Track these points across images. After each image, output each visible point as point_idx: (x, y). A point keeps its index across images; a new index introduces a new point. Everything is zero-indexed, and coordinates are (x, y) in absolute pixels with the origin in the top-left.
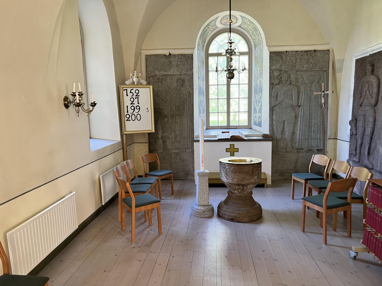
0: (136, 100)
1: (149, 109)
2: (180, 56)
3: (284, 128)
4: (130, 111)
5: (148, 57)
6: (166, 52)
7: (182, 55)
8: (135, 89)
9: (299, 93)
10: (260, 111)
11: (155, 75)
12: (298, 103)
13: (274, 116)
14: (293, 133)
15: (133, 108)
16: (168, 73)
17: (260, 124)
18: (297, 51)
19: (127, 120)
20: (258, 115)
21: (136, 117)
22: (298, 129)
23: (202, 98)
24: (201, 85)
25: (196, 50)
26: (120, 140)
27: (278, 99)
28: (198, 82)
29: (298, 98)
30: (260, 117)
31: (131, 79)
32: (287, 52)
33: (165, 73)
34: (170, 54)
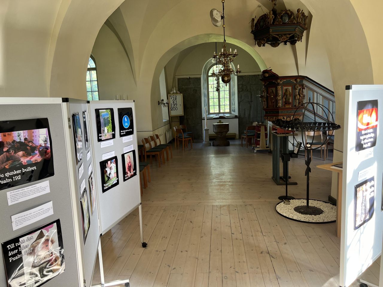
0: (175, 101)
1: (181, 105)
2: (194, 79)
3: (245, 113)
4: (173, 106)
5: (179, 79)
6: (188, 77)
7: (195, 78)
8: (175, 96)
9: (251, 95)
10: (234, 105)
11: (183, 88)
12: (251, 100)
13: (240, 107)
14: (249, 115)
15: (174, 104)
16: (189, 87)
17: (234, 111)
18: (250, 75)
19: (171, 110)
20: (234, 106)
21: (175, 109)
22: (252, 112)
23: (205, 99)
24: (205, 92)
25: (202, 75)
26: (168, 119)
27: (242, 98)
28: (203, 91)
29: (251, 98)
30: (234, 107)
31: (173, 91)
32: (245, 76)
33: (187, 87)
34: (190, 78)
